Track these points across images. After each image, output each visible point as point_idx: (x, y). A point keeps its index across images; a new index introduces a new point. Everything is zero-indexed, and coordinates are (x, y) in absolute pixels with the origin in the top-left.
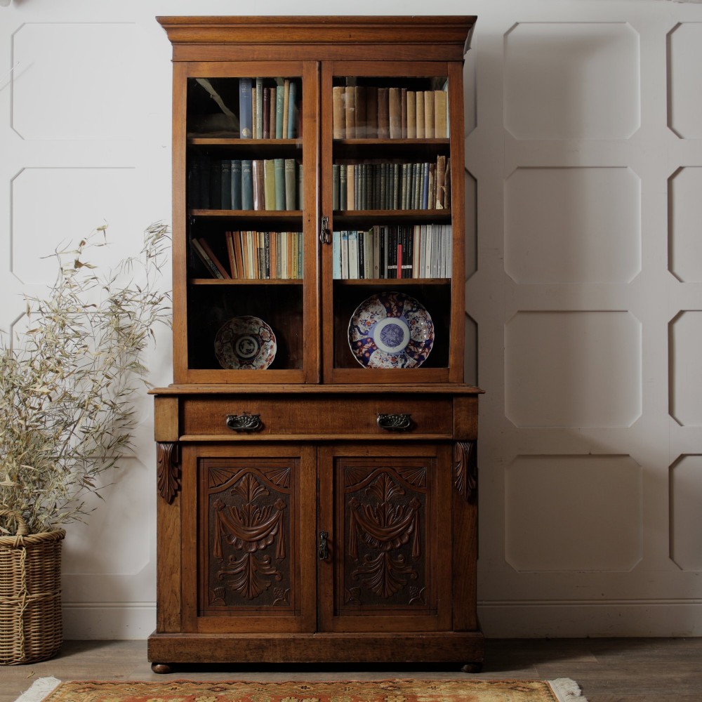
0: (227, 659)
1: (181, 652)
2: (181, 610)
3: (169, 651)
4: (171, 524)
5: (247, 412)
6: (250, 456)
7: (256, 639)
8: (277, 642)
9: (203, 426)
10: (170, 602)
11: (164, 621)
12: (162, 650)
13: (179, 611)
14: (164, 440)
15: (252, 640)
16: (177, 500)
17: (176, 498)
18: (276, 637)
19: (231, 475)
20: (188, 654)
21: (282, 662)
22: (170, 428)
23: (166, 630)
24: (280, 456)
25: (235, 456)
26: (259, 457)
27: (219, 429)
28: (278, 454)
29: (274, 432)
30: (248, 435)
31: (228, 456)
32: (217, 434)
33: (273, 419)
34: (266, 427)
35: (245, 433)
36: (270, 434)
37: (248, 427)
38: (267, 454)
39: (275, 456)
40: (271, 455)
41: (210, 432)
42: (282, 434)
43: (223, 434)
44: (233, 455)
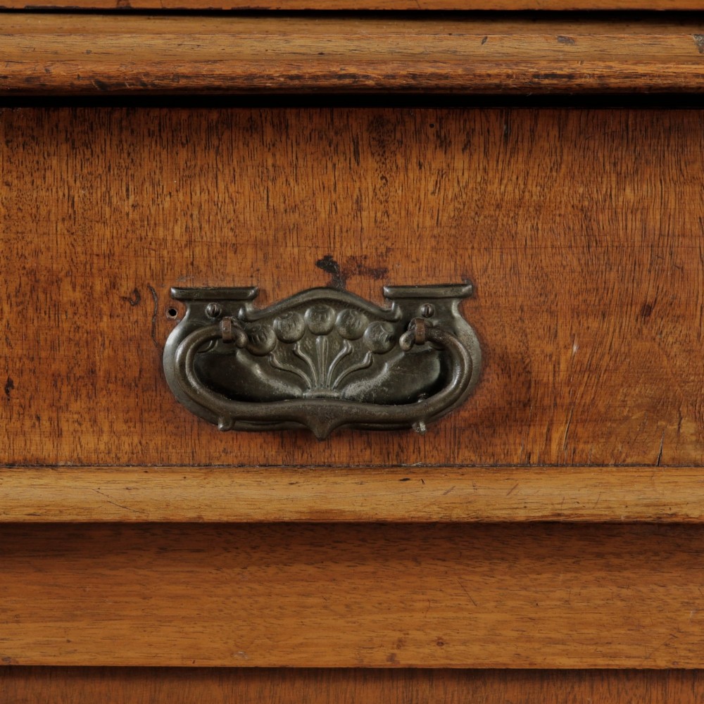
5: (358, 266)
24: (647, 664)
25: (239, 661)
26: (457, 663)
27: (101, 416)
28: (624, 648)
29: (594, 450)
30: (368, 467)
31: (174, 659)
32: (81, 464)
33: (594, 324)
34: (526, 405)
35: (340, 451)
36: (559, 465)
37: (368, 399)
38: (529, 640)
39: (602, 663)
40: (567, 654)
41: (19, 442)
42: (678, 464)
43: (141, 464)
44: (217, 648)
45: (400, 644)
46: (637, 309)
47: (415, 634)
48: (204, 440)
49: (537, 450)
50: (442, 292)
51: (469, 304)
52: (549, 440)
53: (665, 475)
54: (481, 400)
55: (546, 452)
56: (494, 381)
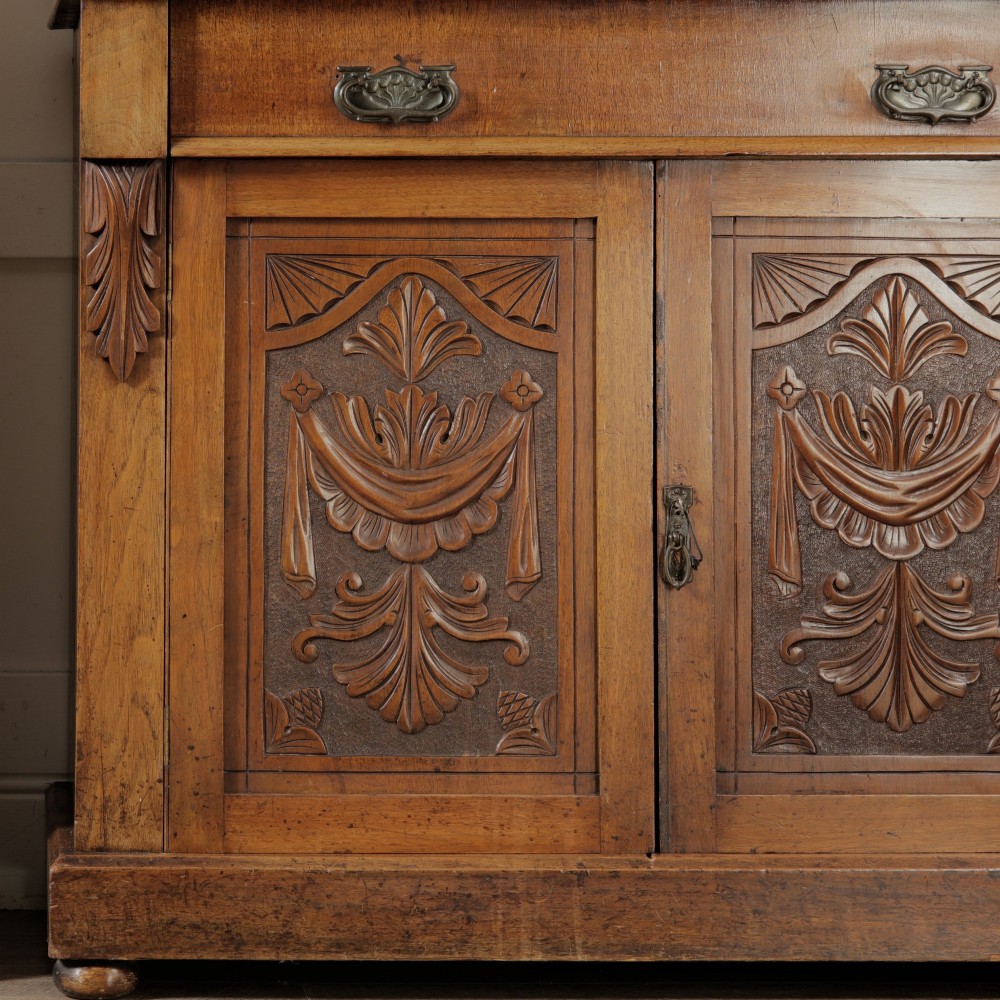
0: (339, 946)
1: (173, 922)
2: (166, 770)
3: (129, 917)
4: (133, 457)
5: (410, 58)
6: (418, 214)
7: (447, 875)
8: (521, 886)
9: (252, 105)
10: (126, 740)
11: (104, 809)
12: (103, 913)
13: (157, 772)
14: (115, 154)
15: (430, 876)
16: (157, 366)
17: (154, 362)
18: (515, 869)
19: (345, 282)
20: (195, 927)
21: (539, 957)
22: (137, 112)
23: (113, 842)
24: (524, 216)
25: (363, 215)
26: (449, 216)
27: (309, 117)
28: (515, 209)
29: (503, 130)
30: (414, 137)
31: (337, 214)
32: (302, 136)
33: (502, 81)
34: (476, 112)
35: (403, 131)
36: (489, 136)
37: (415, 109)
38: (478, 206)
39: (506, 215)
40: (492, 211)
41: (278, 127)
42: (535, 135)
43: (325, 136)
44: (354, 210)
45: (427, 208)
46: (518, 75)
47: (432, 204)
48: (350, 126)
49: (481, 129)
50: (443, 68)
51: (453, 73)
52: (485, 126)
53: (531, 139)
54: (458, 111)
55: (484, 131)
56: (463, 103)
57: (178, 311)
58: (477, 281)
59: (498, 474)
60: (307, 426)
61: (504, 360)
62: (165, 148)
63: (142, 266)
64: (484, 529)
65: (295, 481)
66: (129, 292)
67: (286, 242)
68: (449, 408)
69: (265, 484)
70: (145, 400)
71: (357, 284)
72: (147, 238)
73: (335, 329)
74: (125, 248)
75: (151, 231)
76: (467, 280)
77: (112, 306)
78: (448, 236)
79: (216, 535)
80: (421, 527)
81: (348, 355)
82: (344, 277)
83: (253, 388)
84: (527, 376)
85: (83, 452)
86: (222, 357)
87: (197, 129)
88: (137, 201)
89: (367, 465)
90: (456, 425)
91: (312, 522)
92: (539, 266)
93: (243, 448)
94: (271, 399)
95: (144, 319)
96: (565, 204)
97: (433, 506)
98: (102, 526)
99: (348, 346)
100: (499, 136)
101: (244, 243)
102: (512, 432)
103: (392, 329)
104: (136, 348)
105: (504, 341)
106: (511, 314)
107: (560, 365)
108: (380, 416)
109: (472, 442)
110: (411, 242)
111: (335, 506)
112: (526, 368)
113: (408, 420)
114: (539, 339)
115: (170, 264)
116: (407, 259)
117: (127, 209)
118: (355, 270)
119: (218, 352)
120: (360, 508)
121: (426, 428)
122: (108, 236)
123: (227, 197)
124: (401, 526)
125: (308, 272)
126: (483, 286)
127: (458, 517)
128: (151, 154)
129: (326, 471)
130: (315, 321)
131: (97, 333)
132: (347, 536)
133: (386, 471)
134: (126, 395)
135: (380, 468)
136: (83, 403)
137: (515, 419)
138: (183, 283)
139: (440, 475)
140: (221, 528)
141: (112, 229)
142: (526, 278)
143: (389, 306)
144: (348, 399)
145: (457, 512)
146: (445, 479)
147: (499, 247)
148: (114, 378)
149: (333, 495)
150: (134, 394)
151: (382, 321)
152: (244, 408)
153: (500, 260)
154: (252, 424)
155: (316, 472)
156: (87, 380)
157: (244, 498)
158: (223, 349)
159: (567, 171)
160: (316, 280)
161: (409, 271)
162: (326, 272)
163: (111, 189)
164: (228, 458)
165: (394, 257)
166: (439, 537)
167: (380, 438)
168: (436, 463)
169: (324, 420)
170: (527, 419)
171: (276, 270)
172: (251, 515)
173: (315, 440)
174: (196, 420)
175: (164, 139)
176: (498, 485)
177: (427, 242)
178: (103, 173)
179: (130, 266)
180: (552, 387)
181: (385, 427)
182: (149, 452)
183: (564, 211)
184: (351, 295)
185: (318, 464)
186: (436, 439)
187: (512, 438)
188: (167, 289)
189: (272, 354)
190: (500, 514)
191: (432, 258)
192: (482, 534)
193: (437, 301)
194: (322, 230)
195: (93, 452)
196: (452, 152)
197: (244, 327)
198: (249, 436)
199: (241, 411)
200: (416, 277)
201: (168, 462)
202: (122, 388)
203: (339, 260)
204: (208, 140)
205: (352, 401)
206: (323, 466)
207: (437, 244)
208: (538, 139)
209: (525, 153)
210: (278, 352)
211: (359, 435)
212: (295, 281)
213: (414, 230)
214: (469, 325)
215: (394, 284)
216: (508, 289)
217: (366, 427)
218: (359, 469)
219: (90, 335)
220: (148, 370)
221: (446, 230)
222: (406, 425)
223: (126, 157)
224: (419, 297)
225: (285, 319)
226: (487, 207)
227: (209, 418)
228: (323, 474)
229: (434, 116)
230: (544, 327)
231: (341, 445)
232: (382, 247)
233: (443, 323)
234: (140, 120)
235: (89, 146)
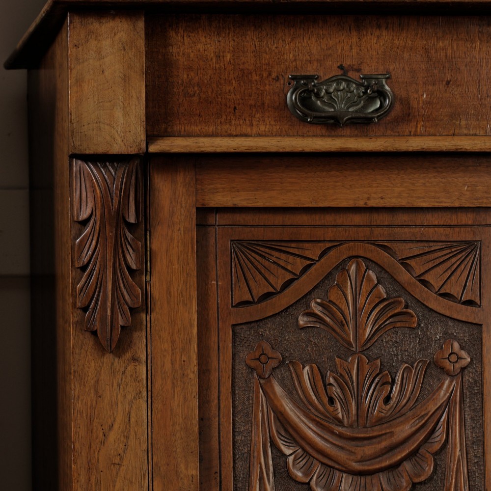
4: (120, 419)
5: (352, 68)
6: (361, 204)
9: (216, 109)
14: (101, 150)
17: (136, 335)
19: (300, 264)
22: (119, 114)
24: (452, 205)
25: (314, 205)
26: (388, 205)
27: (266, 119)
28: (444, 200)
29: (432, 131)
30: (356, 136)
31: (292, 204)
32: (260, 135)
33: (430, 88)
34: (409, 115)
35: (347, 131)
36: (421, 135)
37: (356, 111)
38: (412, 197)
39: (436, 205)
40: (425, 202)
41: (239, 128)
42: (459, 135)
43: (280, 136)
44: (306, 200)
45: (368, 199)
46: (445, 83)
47: (373, 195)
48: (301, 127)
49: (413, 130)
50: (380, 77)
51: (389, 81)
52: (417, 127)
53: (456, 138)
54: (393, 114)
55: (416, 131)
56: (398, 107)
57: (157, 290)
58: (412, 263)
59: (433, 431)
60: (269, 391)
61: (437, 332)
62: (144, 145)
63: (125, 250)
64: (422, 478)
65: (259, 438)
66: (114, 273)
67: (247, 230)
68: (390, 373)
69: (234, 442)
70: (129, 368)
71: (309, 266)
72: (129, 226)
73: (291, 306)
74: (110, 233)
75: (132, 219)
76: (403, 262)
77: (100, 284)
78: (387, 223)
79: (192, 486)
80: (368, 478)
81: (303, 328)
82: (298, 260)
83: (221, 358)
84: (456, 345)
85: (76, 415)
86: (195, 331)
87: (169, 130)
88: (121, 192)
89: (321, 424)
90: (396, 389)
91: (275, 475)
92: (465, 249)
93: (214, 410)
94: (237, 367)
95: (127, 297)
96: (486, 195)
97: (378, 460)
98: (93, 480)
99: (302, 321)
100: (429, 135)
101: (211, 230)
102: (445, 394)
103: (340, 305)
104: (121, 322)
105: (437, 315)
106: (442, 291)
107: (484, 335)
108: (332, 381)
109: (411, 404)
110: (355, 229)
111: (294, 460)
112: (455, 338)
113: (355, 384)
114: (465, 313)
115: (149, 249)
116: (351, 244)
117: (112, 199)
118: (308, 254)
119: (191, 326)
120: (315, 462)
121: (371, 391)
122: (94, 224)
123: (197, 190)
124: (350, 478)
125: (267, 256)
126: (418, 267)
127: (400, 468)
128: (133, 151)
129: (286, 430)
130: (274, 300)
131: (85, 309)
132: (305, 487)
133: (338, 429)
134: (112, 364)
135: (332, 426)
136: (74, 372)
137: (447, 382)
138: (160, 265)
139: (383, 432)
140: (197, 479)
141: (98, 217)
142: (454, 260)
143: (338, 285)
144: (304, 367)
145: (398, 464)
146: (389, 435)
147: (431, 234)
148: (102, 349)
149: (291, 452)
150: (118, 364)
151: (332, 299)
152: (214, 376)
153: (432, 244)
154: (222, 389)
155: (277, 431)
156: (77, 351)
157: (216, 454)
158: (196, 323)
159: (487, 167)
160: (274, 263)
161: (354, 254)
162: (283, 256)
163: (97, 181)
164: (201, 419)
165: (341, 243)
166: (384, 486)
167: (331, 401)
168: (380, 421)
169: (283, 385)
170: (457, 383)
171: (240, 254)
172: (222, 469)
173: (276, 402)
174: (174, 386)
175: (143, 137)
176: (433, 440)
177: (369, 229)
178: (89, 169)
179: (115, 250)
180: (478, 355)
181: (336, 391)
182: (133, 415)
183: (485, 201)
184: (304, 277)
185: (279, 424)
186: (380, 401)
187: (445, 399)
188: (146, 271)
189: (237, 328)
190: (436, 465)
191: (374, 243)
192: (420, 483)
193: (378, 281)
194: (278, 219)
195: (84, 415)
196: (390, 149)
197: (213, 303)
198: (219, 400)
199: (212, 378)
200: (360, 260)
201: (151, 423)
202: (109, 358)
203: (293, 245)
204: (180, 139)
205: (307, 368)
206: (283, 426)
207: (377, 231)
208: (463, 138)
209: (453, 149)
210: (243, 326)
211: (314, 398)
212: (256, 263)
213: (357, 219)
214: (406, 302)
215: (342, 267)
216: (440, 270)
217: (320, 391)
218: (314, 428)
219: (79, 312)
220: (131, 342)
221: (385, 219)
222: (353, 389)
223: (110, 153)
224: (362, 277)
225: (248, 297)
226: (419, 198)
227: (184, 384)
228: (283, 433)
229: (374, 118)
230: (470, 303)
231: (298, 407)
232: (330, 234)
233: (384, 300)
234: (121, 120)
235: (77, 143)
